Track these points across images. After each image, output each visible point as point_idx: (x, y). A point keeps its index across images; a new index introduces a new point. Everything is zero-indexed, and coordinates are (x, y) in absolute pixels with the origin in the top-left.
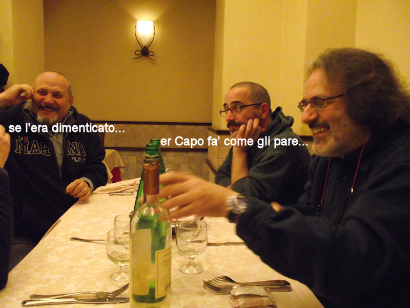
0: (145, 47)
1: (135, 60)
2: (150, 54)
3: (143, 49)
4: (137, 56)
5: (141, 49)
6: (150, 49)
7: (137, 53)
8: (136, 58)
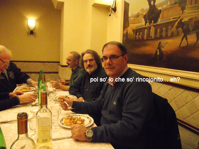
3: (31, 31)
6: (34, 31)
7: (28, 33)
8: (28, 35)
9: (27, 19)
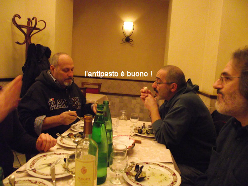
0: (128, 37)
1: (122, 44)
2: (131, 40)
3: (126, 38)
4: (123, 42)
5: (125, 38)
6: (130, 38)
7: (123, 40)
8: (122, 43)
9: (123, 22)
